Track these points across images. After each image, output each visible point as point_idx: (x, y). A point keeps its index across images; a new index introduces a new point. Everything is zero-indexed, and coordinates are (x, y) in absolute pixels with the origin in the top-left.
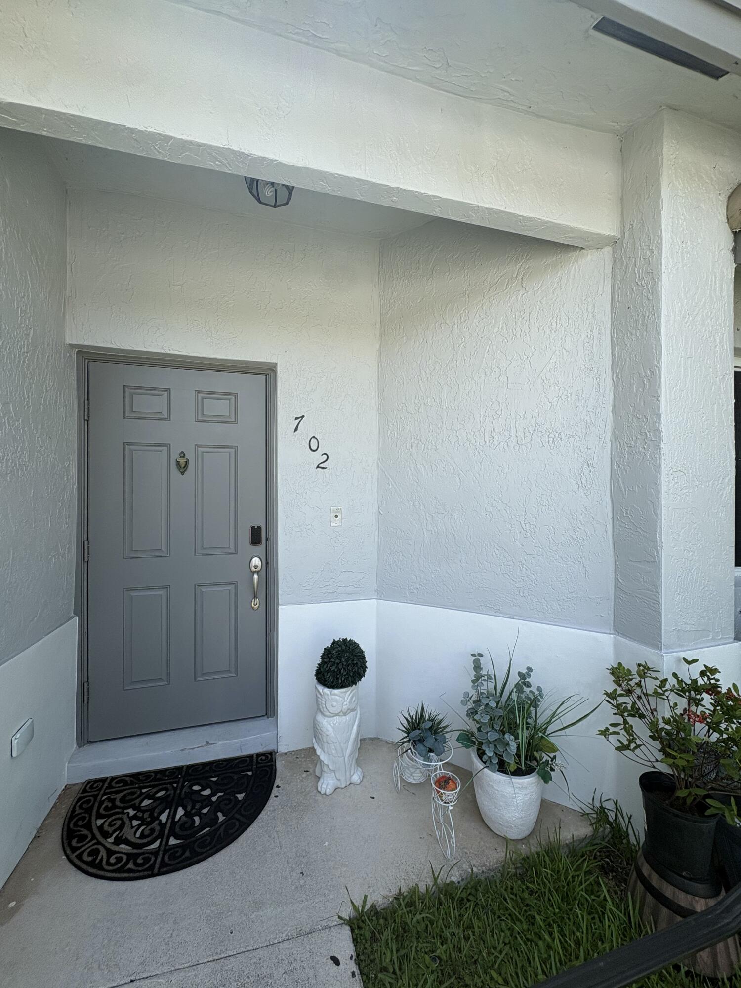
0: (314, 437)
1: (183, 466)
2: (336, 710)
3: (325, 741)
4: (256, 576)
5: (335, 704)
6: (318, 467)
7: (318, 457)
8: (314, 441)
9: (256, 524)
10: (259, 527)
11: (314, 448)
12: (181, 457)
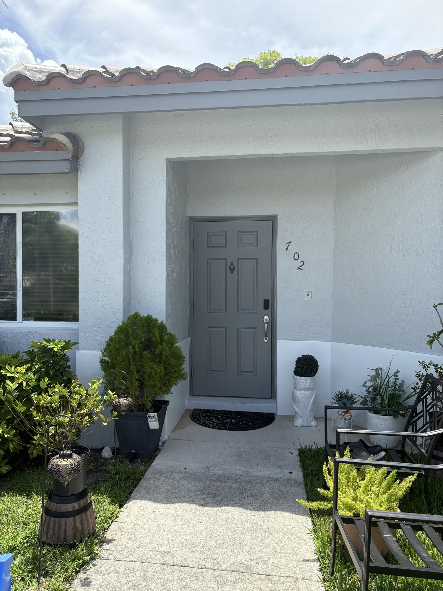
0: (296, 253)
1: (232, 269)
2: (303, 387)
3: (297, 401)
4: (266, 325)
5: (302, 384)
6: (298, 268)
7: (298, 263)
8: (296, 255)
9: (266, 298)
10: (268, 300)
11: (296, 258)
12: (231, 265)
